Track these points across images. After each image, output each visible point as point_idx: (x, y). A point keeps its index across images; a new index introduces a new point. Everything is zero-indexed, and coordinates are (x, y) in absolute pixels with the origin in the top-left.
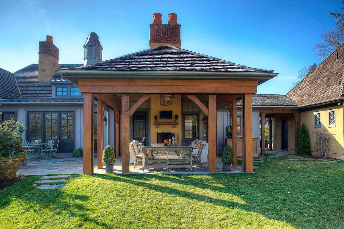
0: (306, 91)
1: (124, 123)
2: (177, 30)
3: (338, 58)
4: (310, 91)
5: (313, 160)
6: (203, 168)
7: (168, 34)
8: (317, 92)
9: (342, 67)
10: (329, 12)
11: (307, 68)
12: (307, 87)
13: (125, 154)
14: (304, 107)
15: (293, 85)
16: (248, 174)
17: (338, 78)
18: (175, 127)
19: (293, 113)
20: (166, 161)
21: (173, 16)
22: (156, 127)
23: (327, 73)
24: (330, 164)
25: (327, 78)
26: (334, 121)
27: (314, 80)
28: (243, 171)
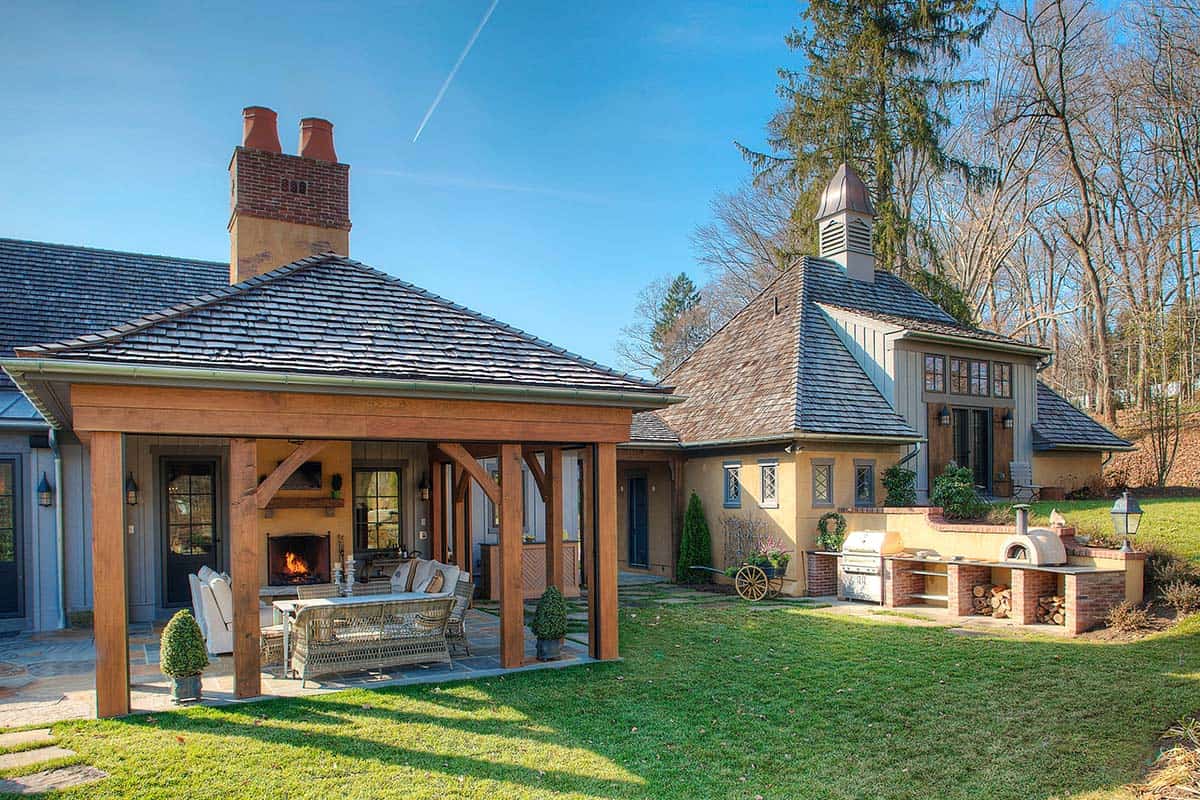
0: (699, 398)
1: (242, 532)
2: (338, 181)
3: (777, 313)
4: (709, 397)
5: (729, 601)
6: (472, 656)
7: (303, 191)
8: (731, 407)
9: (789, 343)
10: (738, 144)
11: (662, 285)
12: (700, 383)
13: (247, 636)
14: (698, 446)
15: (620, 334)
16: (610, 665)
17: (783, 375)
18: (333, 515)
19: (668, 462)
20: (375, 646)
21: (319, 130)
22: (266, 517)
23: (753, 353)
24: (772, 611)
25: (754, 367)
26: (773, 493)
27: (719, 366)
28: (593, 655)
